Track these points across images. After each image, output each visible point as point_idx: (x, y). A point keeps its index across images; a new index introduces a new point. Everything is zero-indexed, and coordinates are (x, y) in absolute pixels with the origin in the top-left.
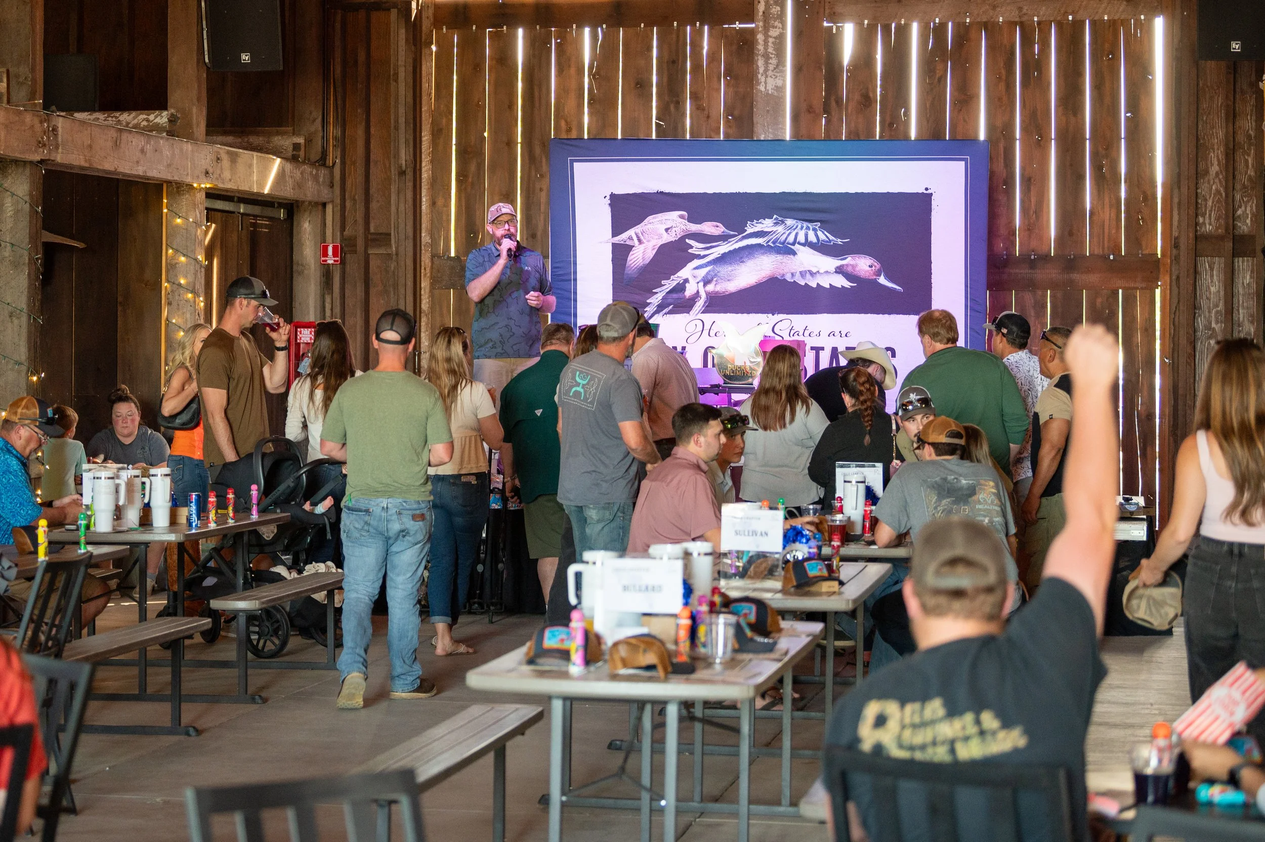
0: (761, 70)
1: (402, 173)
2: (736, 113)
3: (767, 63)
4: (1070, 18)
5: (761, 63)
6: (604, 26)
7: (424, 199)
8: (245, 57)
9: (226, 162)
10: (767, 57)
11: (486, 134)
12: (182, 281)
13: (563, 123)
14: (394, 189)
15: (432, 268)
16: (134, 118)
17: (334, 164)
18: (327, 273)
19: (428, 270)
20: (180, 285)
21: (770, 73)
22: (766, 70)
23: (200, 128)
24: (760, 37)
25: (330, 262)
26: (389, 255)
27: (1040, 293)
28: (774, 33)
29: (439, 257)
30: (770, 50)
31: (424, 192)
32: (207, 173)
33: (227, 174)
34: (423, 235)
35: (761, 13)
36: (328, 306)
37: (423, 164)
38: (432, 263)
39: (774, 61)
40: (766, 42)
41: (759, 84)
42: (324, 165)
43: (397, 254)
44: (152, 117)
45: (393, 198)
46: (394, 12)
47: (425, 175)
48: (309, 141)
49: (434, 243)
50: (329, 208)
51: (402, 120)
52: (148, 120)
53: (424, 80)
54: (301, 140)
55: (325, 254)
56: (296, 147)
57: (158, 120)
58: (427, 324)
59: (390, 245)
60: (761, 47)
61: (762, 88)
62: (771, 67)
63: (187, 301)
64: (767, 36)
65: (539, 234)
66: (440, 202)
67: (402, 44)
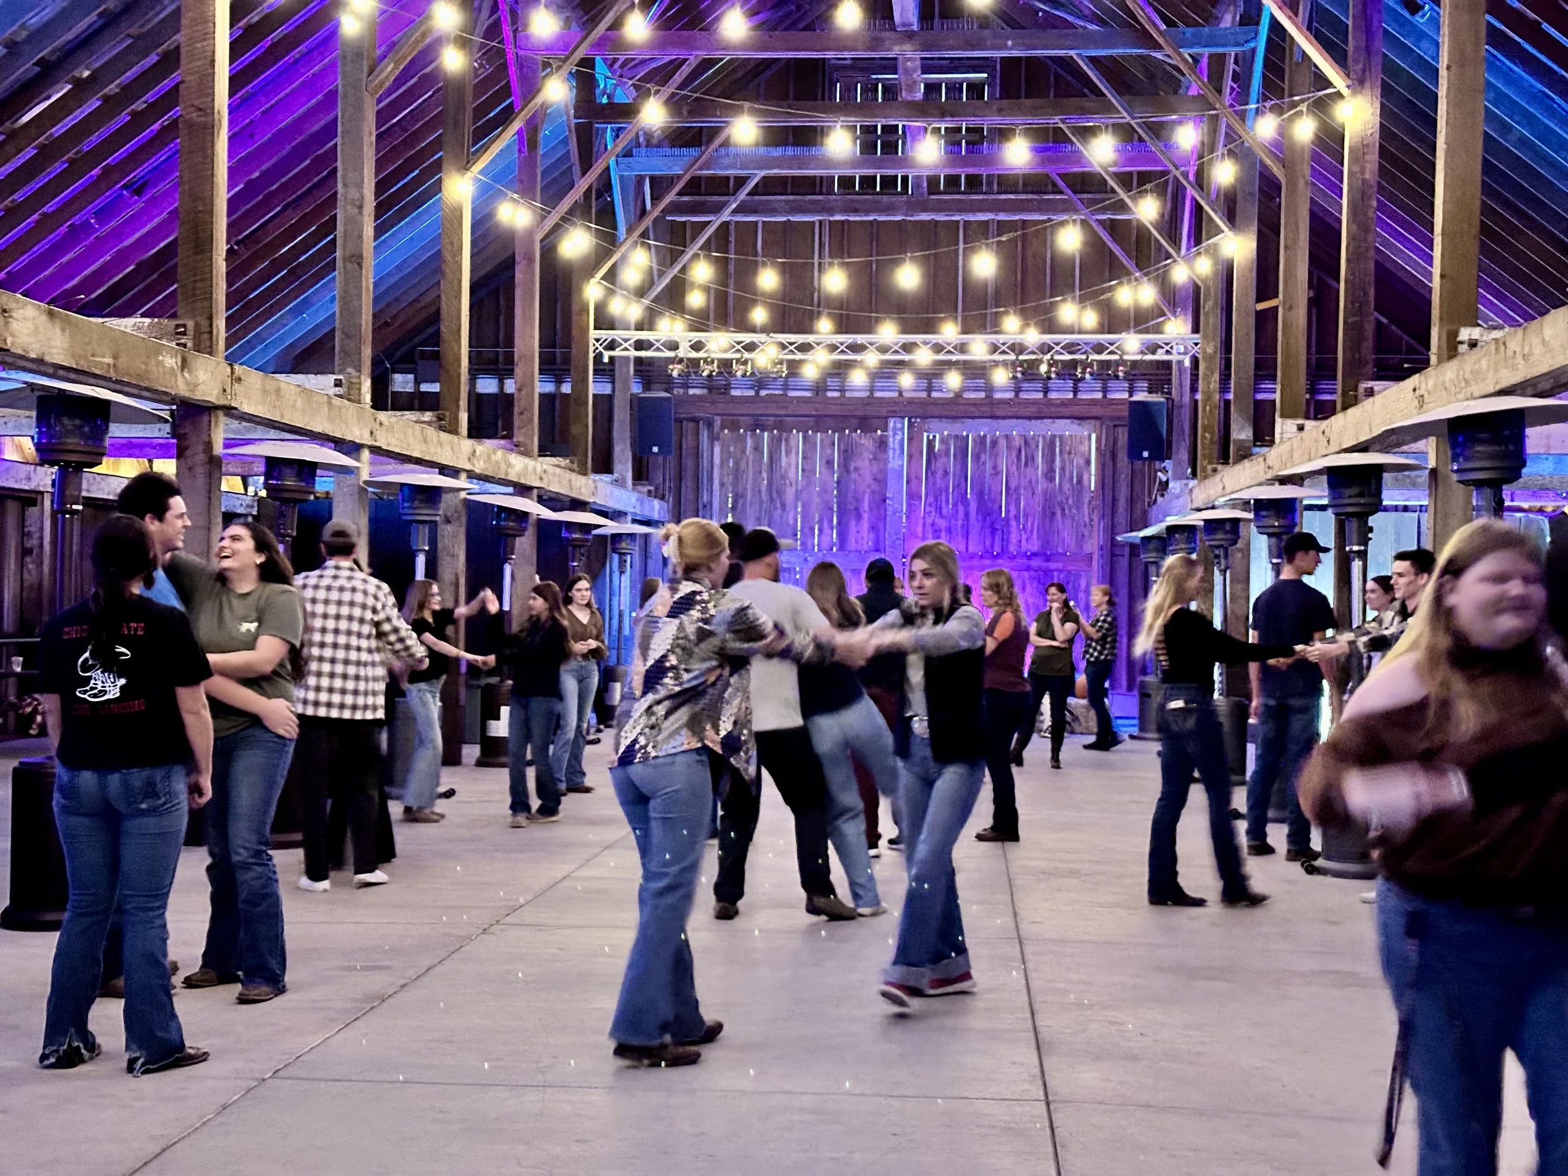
0: (891, 456)
1: (705, 506)
3: (894, 453)
5: (891, 452)
6: (810, 432)
8: (655, 449)
10: (894, 449)
17: (669, 500)
21: (896, 458)
22: (894, 456)
24: (891, 440)
28: (898, 437)
35: (891, 427)
37: (714, 502)
40: (894, 442)
41: (889, 463)
46: (701, 422)
47: (715, 507)
48: (656, 489)
51: (705, 479)
52: (601, 480)
53: (715, 458)
60: (891, 445)
61: (891, 465)
62: (896, 455)
64: (895, 439)
67: (706, 439)
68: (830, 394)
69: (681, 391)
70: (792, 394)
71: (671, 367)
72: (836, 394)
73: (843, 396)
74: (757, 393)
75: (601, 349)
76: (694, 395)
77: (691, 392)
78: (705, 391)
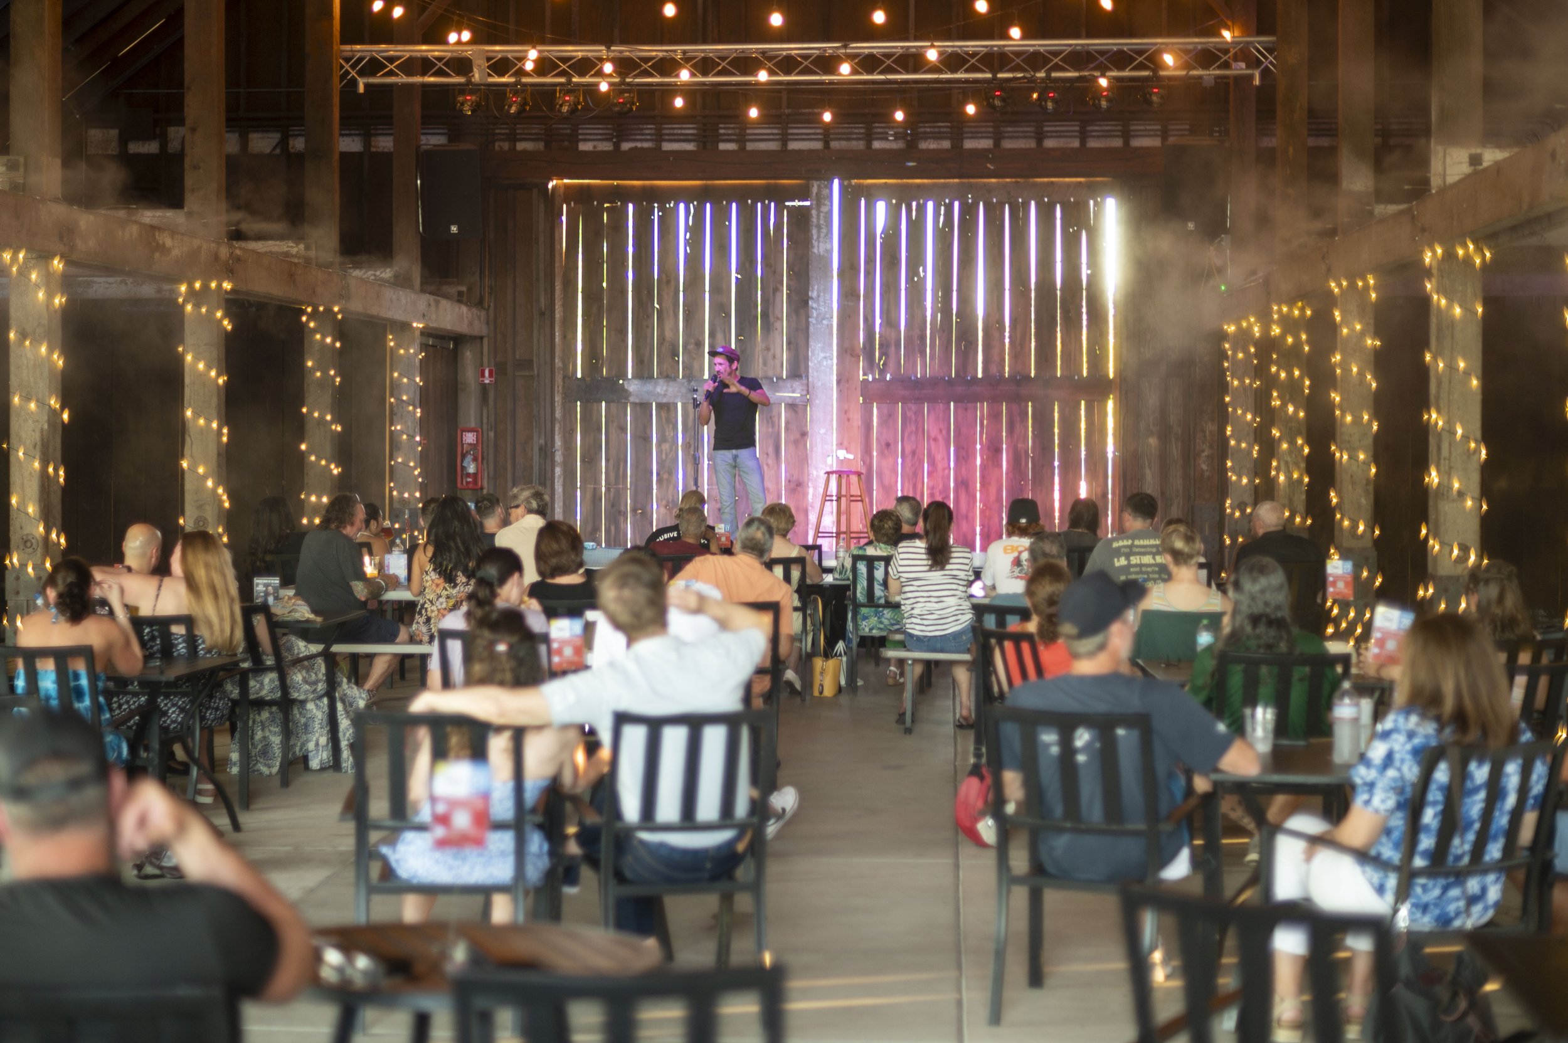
0: (815, 237)
1: (542, 314)
2: (796, 269)
3: (819, 232)
4: (1046, 200)
5: (814, 231)
6: (695, 203)
7: (557, 334)
8: (454, 229)
9: (433, 308)
10: (819, 227)
11: (605, 285)
12: (405, 398)
13: (664, 276)
14: (535, 325)
15: (564, 386)
16: (364, 274)
17: (489, 306)
18: (484, 388)
19: (560, 388)
20: (403, 401)
21: (821, 239)
22: (819, 237)
23: (417, 281)
24: (814, 212)
25: (487, 381)
26: (532, 377)
27: (1023, 404)
28: (824, 209)
29: (569, 378)
30: (822, 222)
31: (557, 329)
32: (424, 315)
33: (434, 316)
34: (557, 361)
35: (814, 194)
36: (485, 415)
37: (557, 307)
38: (564, 382)
39: (824, 231)
40: (818, 216)
41: (813, 247)
42: (483, 308)
43: (538, 376)
44: (378, 273)
45: (535, 333)
46: (535, 191)
47: (557, 316)
48: (470, 289)
49: (565, 367)
50: (485, 341)
51: (542, 274)
52: (375, 275)
53: (556, 243)
54: (464, 289)
55: (483, 375)
56: (460, 294)
57: (383, 275)
58: (560, 429)
59: (533, 369)
60: (814, 220)
61: (815, 250)
62: (822, 235)
63: (409, 412)
64: (819, 212)
65: (646, 361)
66: (569, 336)
67: (542, 215)
68: (723, 146)
69: (506, 146)
70: (667, 146)
71: (461, 99)
72: (731, 146)
73: (743, 148)
74: (617, 146)
75: (353, 73)
76: (524, 152)
77: (521, 146)
78: (541, 146)
